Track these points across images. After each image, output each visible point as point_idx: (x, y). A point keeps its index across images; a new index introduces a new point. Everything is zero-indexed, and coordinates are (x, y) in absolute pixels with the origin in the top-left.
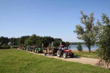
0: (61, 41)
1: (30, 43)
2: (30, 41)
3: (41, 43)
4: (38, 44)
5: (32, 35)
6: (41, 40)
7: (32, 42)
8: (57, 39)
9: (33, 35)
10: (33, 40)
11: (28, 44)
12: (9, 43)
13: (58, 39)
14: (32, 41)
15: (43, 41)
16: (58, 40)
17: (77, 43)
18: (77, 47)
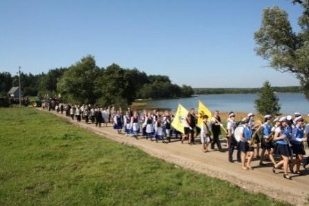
1: (75, 86)
2: (74, 79)
4: (103, 91)
5: (82, 58)
7: (79, 85)
8: (155, 76)
9: (83, 60)
10: (85, 75)
11: (69, 88)
12: (14, 89)
13: (159, 76)
14: (80, 78)
16: (159, 81)
17: (211, 89)
18: (258, 102)
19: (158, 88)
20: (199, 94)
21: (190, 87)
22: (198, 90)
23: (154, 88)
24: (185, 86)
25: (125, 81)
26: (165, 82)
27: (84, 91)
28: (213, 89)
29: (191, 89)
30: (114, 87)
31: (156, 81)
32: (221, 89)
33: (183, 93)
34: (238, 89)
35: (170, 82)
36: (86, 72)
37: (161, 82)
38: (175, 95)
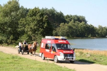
0: (83, 23)
2: (1, 19)
3: (36, 25)
4: (26, 30)
6: (34, 17)
7: (6, 23)
8: (71, 16)
9: (9, 3)
10: (11, 16)
13: (76, 16)
15: (42, 20)
16: (75, 21)
19: (74, 27)
25: (44, 23)
27: (9, 29)
30: (36, 27)
31: (72, 21)
33: (98, 34)
35: (86, 22)
36: (12, 13)
37: (77, 22)
38: (90, 35)
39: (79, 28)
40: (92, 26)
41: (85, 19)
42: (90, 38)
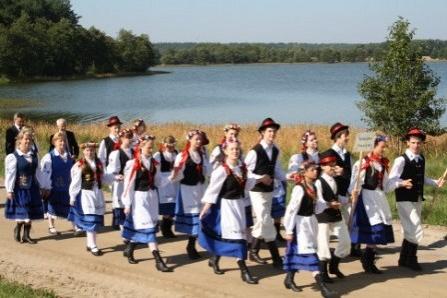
16: (33, 15)
19: (33, 40)
20: (177, 63)
21: (144, 40)
22: (172, 48)
23: (17, 40)
24: (127, 36)
26: (55, 18)
28: (225, 47)
29: (148, 45)
31: (24, 15)
32: (248, 47)
33: (119, 60)
34: (303, 47)
35: (74, 19)
37: (43, 19)
38: (93, 67)
39: (53, 43)
40: (97, 32)
41: (72, 9)
42: (92, 77)
